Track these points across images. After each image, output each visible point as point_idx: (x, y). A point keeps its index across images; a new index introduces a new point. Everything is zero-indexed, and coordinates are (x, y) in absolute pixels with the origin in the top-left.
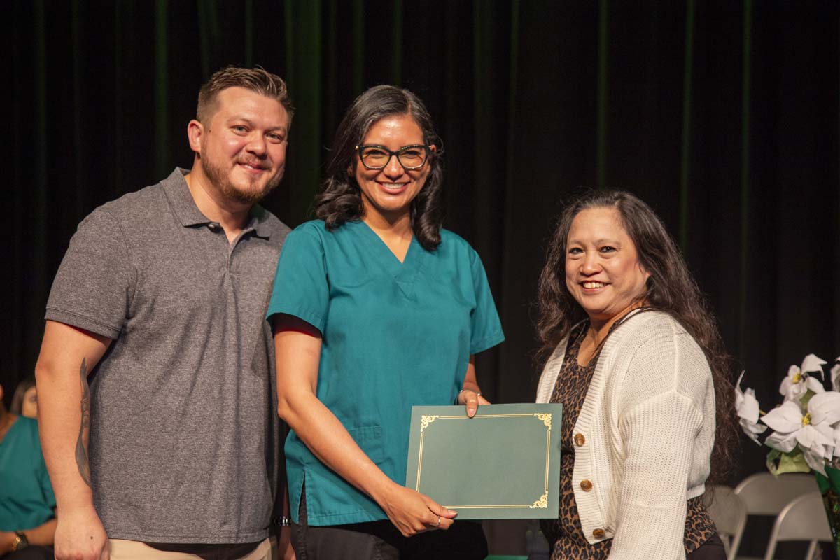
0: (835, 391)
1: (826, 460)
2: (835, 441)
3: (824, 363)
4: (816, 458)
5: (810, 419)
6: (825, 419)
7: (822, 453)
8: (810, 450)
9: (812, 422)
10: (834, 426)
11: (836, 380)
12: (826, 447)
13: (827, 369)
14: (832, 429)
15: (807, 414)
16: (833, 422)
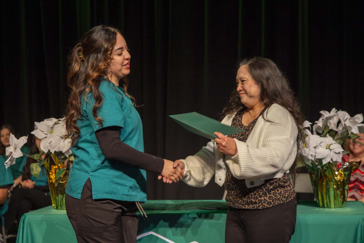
0: (314, 134)
1: (311, 160)
2: (316, 153)
3: (311, 124)
4: (308, 160)
5: (306, 145)
6: (311, 145)
7: (310, 158)
8: (306, 157)
9: (307, 146)
10: (315, 147)
11: (315, 130)
12: (312, 155)
13: (312, 126)
14: (314, 149)
15: (305, 143)
16: (315, 146)
